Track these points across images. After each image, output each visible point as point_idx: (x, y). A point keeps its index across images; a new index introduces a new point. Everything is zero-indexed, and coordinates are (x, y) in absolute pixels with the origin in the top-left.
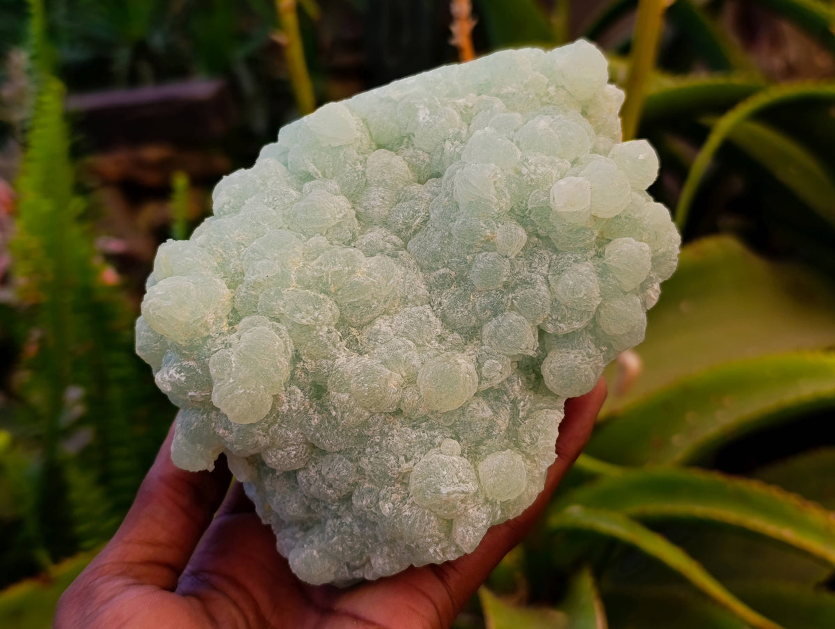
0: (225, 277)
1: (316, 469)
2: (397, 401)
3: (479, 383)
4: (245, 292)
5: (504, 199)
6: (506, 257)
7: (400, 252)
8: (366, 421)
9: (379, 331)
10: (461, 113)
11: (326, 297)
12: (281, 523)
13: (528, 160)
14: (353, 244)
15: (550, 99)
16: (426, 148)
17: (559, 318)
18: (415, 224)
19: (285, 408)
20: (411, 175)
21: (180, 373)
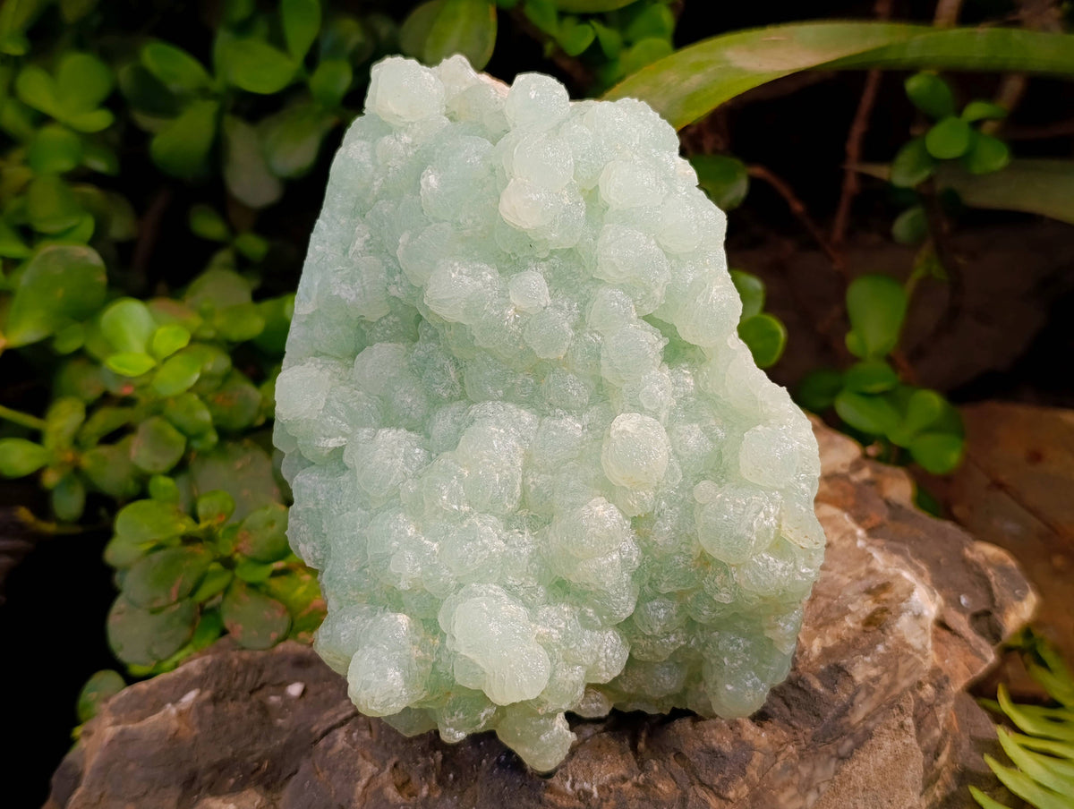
0: (385, 607)
1: (641, 637)
2: (621, 517)
3: (657, 418)
4: (413, 599)
5: (484, 273)
6: (545, 308)
7: (472, 412)
8: (622, 561)
9: (537, 488)
10: (370, 251)
11: (468, 520)
12: (679, 697)
13: (459, 222)
14: (434, 455)
15: (413, 147)
16: (384, 313)
17: (644, 293)
18: (453, 377)
19: (556, 635)
20: (401, 346)
21: (453, 714)
